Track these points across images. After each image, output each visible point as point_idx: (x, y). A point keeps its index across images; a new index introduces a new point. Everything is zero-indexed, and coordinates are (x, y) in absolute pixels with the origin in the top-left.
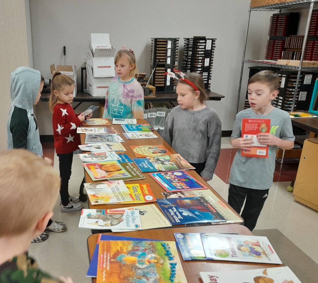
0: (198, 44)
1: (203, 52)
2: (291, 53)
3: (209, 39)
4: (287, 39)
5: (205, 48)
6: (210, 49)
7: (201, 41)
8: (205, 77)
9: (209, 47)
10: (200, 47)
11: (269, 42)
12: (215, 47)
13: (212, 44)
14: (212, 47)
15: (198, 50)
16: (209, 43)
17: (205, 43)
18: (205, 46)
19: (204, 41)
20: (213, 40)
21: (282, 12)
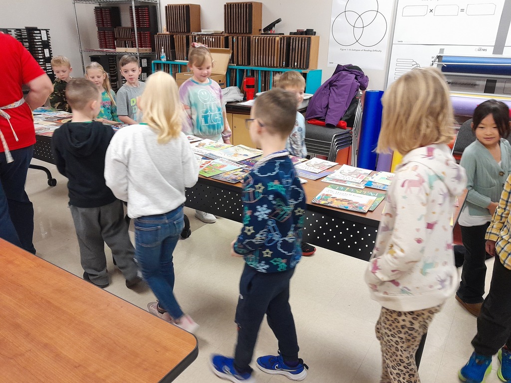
0: (34, 35)
1: (40, 43)
2: (123, 42)
3: (43, 30)
4: (116, 30)
5: (41, 39)
6: (46, 39)
7: (35, 32)
8: (49, 68)
9: (45, 38)
10: (36, 38)
11: (99, 33)
12: (50, 37)
13: (47, 34)
14: (48, 37)
15: (35, 41)
16: (44, 33)
17: (40, 33)
18: (41, 36)
19: (38, 32)
20: (47, 31)
21: (101, 6)
